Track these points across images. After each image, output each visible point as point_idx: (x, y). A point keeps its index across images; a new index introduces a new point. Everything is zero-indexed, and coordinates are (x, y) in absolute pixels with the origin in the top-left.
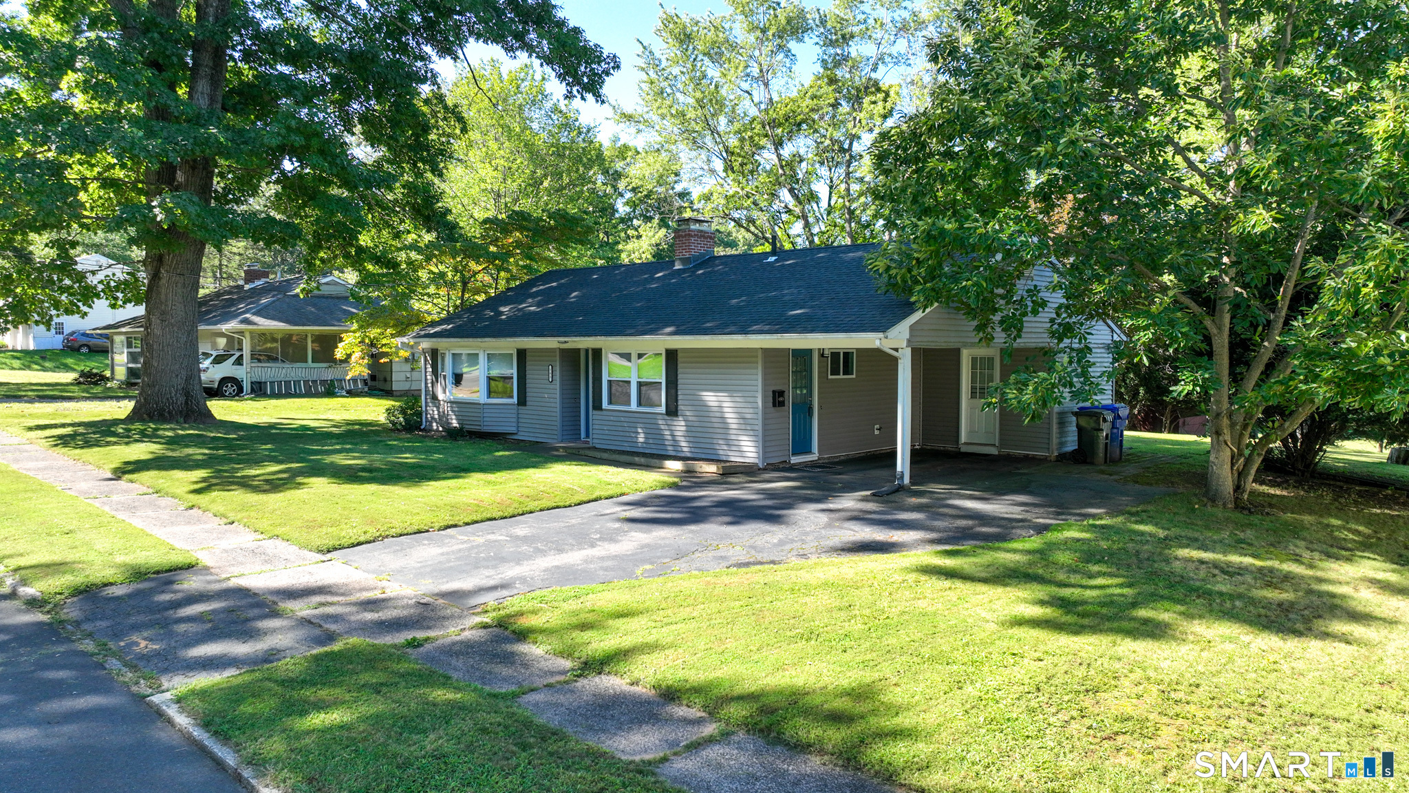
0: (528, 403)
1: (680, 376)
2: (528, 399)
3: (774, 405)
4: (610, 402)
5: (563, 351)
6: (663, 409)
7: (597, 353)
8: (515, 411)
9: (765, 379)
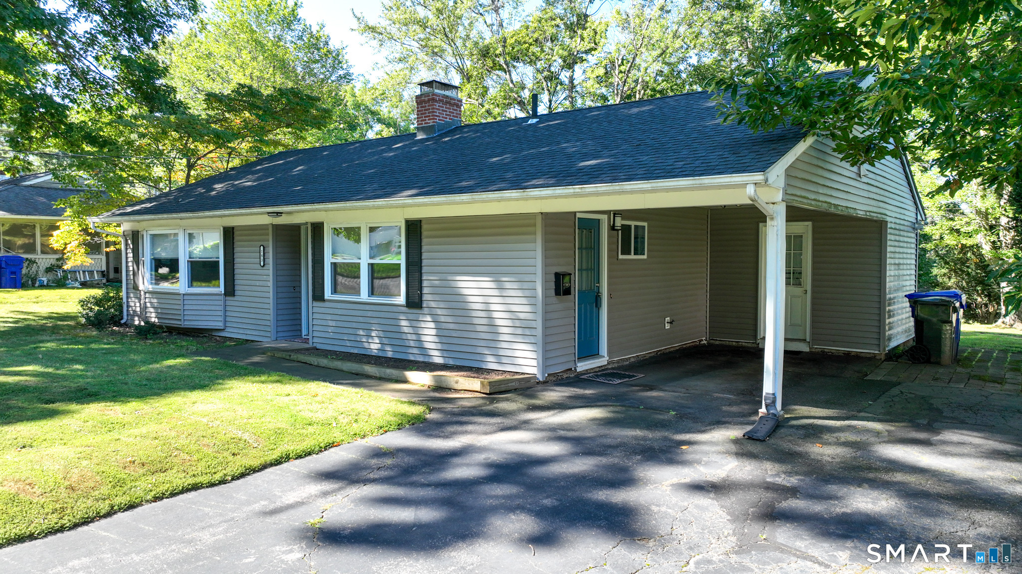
0: (237, 293)
1: (424, 256)
2: (237, 288)
3: (557, 293)
4: (335, 291)
5: (277, 228)
6: (401, 299)
7: (317, 229)
8: (222, 303)
9: (546, 257)
